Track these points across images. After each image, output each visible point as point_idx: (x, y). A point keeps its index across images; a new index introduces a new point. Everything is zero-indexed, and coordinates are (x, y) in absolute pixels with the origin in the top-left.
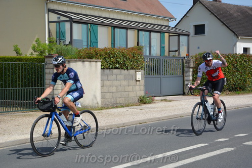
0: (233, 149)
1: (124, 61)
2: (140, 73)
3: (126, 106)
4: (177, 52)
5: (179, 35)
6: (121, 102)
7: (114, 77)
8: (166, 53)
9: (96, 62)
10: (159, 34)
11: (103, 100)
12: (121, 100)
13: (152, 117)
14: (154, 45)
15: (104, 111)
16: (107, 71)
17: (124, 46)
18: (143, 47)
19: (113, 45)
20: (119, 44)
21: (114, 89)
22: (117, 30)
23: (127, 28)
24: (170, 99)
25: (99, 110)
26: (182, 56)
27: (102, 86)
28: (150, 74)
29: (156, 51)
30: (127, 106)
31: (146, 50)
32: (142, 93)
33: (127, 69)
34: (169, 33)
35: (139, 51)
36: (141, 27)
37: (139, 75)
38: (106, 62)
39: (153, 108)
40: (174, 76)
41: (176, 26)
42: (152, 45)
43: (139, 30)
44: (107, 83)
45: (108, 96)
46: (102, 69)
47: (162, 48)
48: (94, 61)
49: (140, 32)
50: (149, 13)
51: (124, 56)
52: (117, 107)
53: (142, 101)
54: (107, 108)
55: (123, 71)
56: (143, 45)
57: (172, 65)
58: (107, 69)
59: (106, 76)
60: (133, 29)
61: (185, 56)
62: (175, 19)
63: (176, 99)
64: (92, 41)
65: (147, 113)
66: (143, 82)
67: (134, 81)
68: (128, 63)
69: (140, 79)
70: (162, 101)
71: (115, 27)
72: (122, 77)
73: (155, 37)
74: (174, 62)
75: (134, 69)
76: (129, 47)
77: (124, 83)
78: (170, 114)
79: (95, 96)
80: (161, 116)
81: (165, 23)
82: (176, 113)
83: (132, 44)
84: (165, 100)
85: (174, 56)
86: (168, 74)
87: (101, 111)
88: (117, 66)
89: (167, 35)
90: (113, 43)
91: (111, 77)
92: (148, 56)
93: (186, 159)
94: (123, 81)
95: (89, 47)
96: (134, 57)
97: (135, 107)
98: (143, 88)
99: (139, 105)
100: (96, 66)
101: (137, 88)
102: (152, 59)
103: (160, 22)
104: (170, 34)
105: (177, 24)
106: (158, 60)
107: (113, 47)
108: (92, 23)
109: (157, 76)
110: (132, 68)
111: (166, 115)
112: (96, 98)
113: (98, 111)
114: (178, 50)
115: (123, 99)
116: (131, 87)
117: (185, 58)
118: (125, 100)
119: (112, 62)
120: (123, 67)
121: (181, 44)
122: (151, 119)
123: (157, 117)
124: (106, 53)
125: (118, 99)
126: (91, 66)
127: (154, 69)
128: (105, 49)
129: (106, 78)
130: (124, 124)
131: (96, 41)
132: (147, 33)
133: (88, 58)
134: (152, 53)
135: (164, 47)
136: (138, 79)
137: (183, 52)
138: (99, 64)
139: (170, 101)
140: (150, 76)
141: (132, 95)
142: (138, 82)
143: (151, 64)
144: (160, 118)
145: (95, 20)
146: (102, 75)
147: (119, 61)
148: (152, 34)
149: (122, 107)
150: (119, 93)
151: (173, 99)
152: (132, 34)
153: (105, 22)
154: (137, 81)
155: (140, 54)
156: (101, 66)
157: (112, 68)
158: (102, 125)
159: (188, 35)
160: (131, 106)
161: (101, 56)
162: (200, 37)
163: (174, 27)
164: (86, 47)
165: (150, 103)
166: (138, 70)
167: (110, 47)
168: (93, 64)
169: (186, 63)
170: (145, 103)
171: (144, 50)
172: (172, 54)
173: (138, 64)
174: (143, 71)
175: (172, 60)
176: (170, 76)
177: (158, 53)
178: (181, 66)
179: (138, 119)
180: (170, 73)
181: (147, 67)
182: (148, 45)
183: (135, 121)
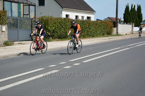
0: (58, 71)
2: (5, 27)
4: (28, 16)
5: (29, 5)
8: (22, 16)
10: (17, 4)
13: (12, 54)
18: (7, 11)
24: (24, 43)
26: (31, 18)
28: (12, 28)
29: (15, 14)
32: (6, 39)
35: (4, 14)
39: (13, 48)
40: (26, 29)
42: (13, 10)
47: (19, 13)
49: (5, 2)
53: (6, 44)
56: (7, 10)
57: (25, 23)
61: (33, 18)
63: (27, 43)
65: (9, 51)
66: (6, 33)
69: (5, 31)
70: (19, 44)
73: (15, 5)
75: (1, 24)
78: (23, 52)
82: (27, 51)
84: (21, 44)
85: (26, 17)
86: (22, 28)
89: (22, 5)
92: (10, 17)
93: (31, 77)
96: (1, 17)
97: (1, 47)
98: (6, 36)
99: (4, 46)
101: (3, 36)
102: (13, 19)
104: (24, 4)
106: (17, 20)
109: (16, 29)
111: (21, 52)
114: (29, 14)
117: (33, 19)
121: (30, 11)
122: (12, 55)
127: (14, 25)
132: (10, 3)
134: (13, 15)
135: (20, 12)
137: (32, 16)
139: (24, 44)
142: (3, 33)
148: (13, 3)
151: (26, 43)
154: (2, 32)
159: (35, 6)
162: (42, 7)
165: (11, 45)
166: (3, 25)
169: (34, 22)
170: (8, 45)
171: (8, 13)
172: (25, 16)
173: (3, 21)
174: (7, 26)
175: (25, 20)
176: (24, 29)
177: (17, 16)
178: (30, 24)
179: (3, 55)
180: (24, 27)
181: (9, 23)
182: (10, 10)
183: (1, 56)
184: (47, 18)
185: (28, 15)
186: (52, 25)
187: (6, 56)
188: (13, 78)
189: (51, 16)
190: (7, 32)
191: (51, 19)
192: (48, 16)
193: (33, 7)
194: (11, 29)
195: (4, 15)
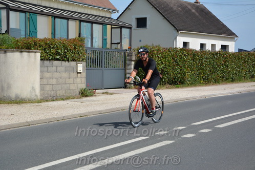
0: (172, 142)
1: (65, 52)
2: (81, 65)
3: (66, 99)
4: (119, 45)
5: (121, 27)
6: (61, 94)
7: (55, 68)
8: (108, 46)
9: (35, 52)
10: (101, 26)
11: (42, 92)
12: (61, 93)
13: (93, 110)
14: (96, 37)
15: (44, 104)
16: (47, 62)
17: (65, 37)
18: (84, 38)
19: (53, 35)
20: (60, 34)
21: (54, 81)
22: (58, 20)
23: (68, 19)
24: (112, 92)
25: (38, 102)
26: (124, 49)
27: (42, 78)
28: (92, 66)
29: (98, 43)
30: (68, 98)
31: (88, 41)
32: (84, 86)
33: (68, 61)
34: (111, 25)
35: (80, 43)
36: (83, 18)
37: (81, 67)
38: (46, 53)
39: (94, 101)
40: (116, 68)
41: (118, 18)
42: (94, 36)
43: (81, 21)
44: (47, 75)
45: (48, 88)
46: (41, 60)
47: (104, 40)
48: (33, 52)
49: (82, 23)
50: (91, 4)
51: (65, 48)
52: (57, 99)
53: (83, 94)
54: (47, 101)
55: (63, 62)
56: (85, 36)
57: (114, 58)
58: (47, 60)
59: (46, 68)
60: (75, 19)
61: (127, 49)
62: (118, 11)
63: (117, 92)
64: (31, 31)
65: (88, 106)
66: (84, 74)
67: (75, 73)
68: (69, 55)
69: (81, 71)
70: (103, 93)
71: (55, 17)
72: (63, 69)
73: (97, 28)
74: (116, 54)
75: (75, 61)
76: (70, 37)
77: (65, 75)
78: (111, 107)
79: (33, 88)
80: (102, 109)
81: (108, 15)
82: (117, 106)
83: (73, 35)
84: (107, 93)
85: (116, 48)
86: (110, 66)
87: (40, 104)
88: (58, 57)
89: (109, 27)
90: (54, 34)
91: (51, 69)
92: (89, 48)
93: (127, 152)
94: (64, 73)
95: (27, 36)
96: (75, 48)
97: (76, 100)
98: (84, 80)
99: (80, 98)
100: (35, 56)
101: (78, 80)
102: (94, 51)
103: (102, 14)
104: (113, 26)
105: (119, 16)
106: (100, 52)
107: (53, 37)
108: (31, 12)
109: (99, 68)
110: (73, 60)
111: (107, 108)
112: (34, 90)
113: (37, 104)
114: (120, 43)
115: (64, 92)
116: (72, 79)
117: (127, 50)
118: (65, 92)
119: (53, 53)
120: (64, 58)
121: (123, 36)
122: (92, 112)
123: (98, 110)
124: (46, 44)
125: (58, 92)
126: (29, 56)
127: (96, 61)
128: (44, 40)
129: (46, 69)
130: (64, 117)
131: (35, 31)
132: (89, 24)
133: (26, 48)
134: (94, 45)
135: (106, 39)
136: (79, 71)
137: (125, 45)
138: (38, 55)
139: (112, 94)
140: (92, 68)
141: (73, 87)
142: (79, 75)
143: (92, 56)
144: (102, 111)
145: (34, 9)
146: (41, 66)
147: (59, 53)
148: (94, 25)
149: (63, 99)
150: (60, 85)
151: (115, 92)
152: (73, 25)
153: (45, 11)
154: (78, 73)
155: (82, 46)
156: (41, 56)
157: (52, 60)
158: (41, 119)
159: (131, 28)
160: (72, 98)
161: (40, 46)
162: (141, 30)
163: (117, 20)
164: (24, 36)
165: (91, 96)
166: (79, 62)
167: (50, 37)
168: (32, 54)
169: (128, 55)
170: (86, 96)
171: (86, 41)
172: (114, 46)
173: (79, 55)
174: (84, 63)
175: (114, 53)
176: (112, 68)
177: (101, 46)
178: (123, 59)
179: (79, 112)
180: (112, 65)
181: (88, 59)
182: (90, 37)
183: (76, 114)
184: (151, 49)
185: (118, 43)
186: (160, 60)
187: (83, 114)
188: (97, 153)
189: (157, 45)
190: (85, 73)
191: (159, 50)
192: (153, 45)
193: (128, 30)
194: (91, 68)
195: (81, 46)
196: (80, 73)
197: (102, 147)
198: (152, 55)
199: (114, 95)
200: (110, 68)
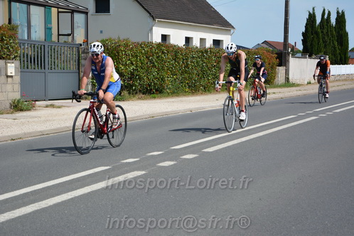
0: (143, 172)
2: (13, 65)
4: (70, 37)
5: (73, 12)
8: (54, 38)
10: (43, 8)
13: (31, 131)
14: (35, 25)
18: (17, 26)
24: (60, 104)
26: (77, 43)
28: (29, 67)
29: (38, 34)
31: (23, 31)
32: (17, 96)
34: (58, 8)
35: (10, 32)
37: (12, 68)
39: (33, 117)
40: (65, 71)
42: (32, 24)
43: (11, 1)
47: (48, 30)
49: (13, 3)
53: (17, 107)
56: (18, 23)
57: (63, 55)
61: (81, 42)
63: (67, 105)
65: (23, 124)
66: (17, 79)
67: (4, 77)
69: (13, 74)
70: (47, 106)
73: (37, 12)
74: (67, 52)
75: (4, 58)
78: (59, 126)
80: (45, 129)
84: (52, 106)
85: (65, 42)
86: (56, 68)
89: (54, 11)
92: (25, 40)
93: (79, 188)
96: (2, 40)
97: (5, 116)
98: (17, 87)
99: (12, 113)
101: (9, 87)
102: (32, 45)
104: (60, 10)
106: (42, 47)
109: (40, 70)
111: (53, 127)
114: (72, 34)
117: (81, 45)
121: (75, 25)
122: (30, 133)
123: (39, 130)
127: (35, 59)
132: (24, 6)
134: (32, 36)
135: (50, 29)
136: (9, 74)
137: (79, 37)
139: (59, 107)
140: (30, 70)
142: (10, 79)
144: (45, 131)
148: (32, 7)
151: (64, 104)
154: (8, 76)
155: (14, 36)
159: (87, 13)
162: (102, 16)
165: (29, 110)
166: (9, 61)
169: (83, 52)
170: (21, 110)
171: (20, 31)
172: (62, 39)
173: (10, 51)
174: (17, 62)
175: (63, 48)
176: (60, 71)
177: (43, 38)
178: (75, 57)
179: (10, 134)
180: (59, 66)
181: (24, 57)
182: (26, 24)
183: (5, 137)
184: (115, 43)
185: (69, 35)
186: (129, 60)
187: (16, 135)
188: (35, 191)
189: (126, 38)
190: (19, 77)
191: (127, 45)
192: (119, 38)
193: (83, 16)
194: (28, 70)
195: (11, 37)
196: (12, 77)
197: (44, 182)
198: (118, 53)
199: (63, 108)
200: (56, 71)
